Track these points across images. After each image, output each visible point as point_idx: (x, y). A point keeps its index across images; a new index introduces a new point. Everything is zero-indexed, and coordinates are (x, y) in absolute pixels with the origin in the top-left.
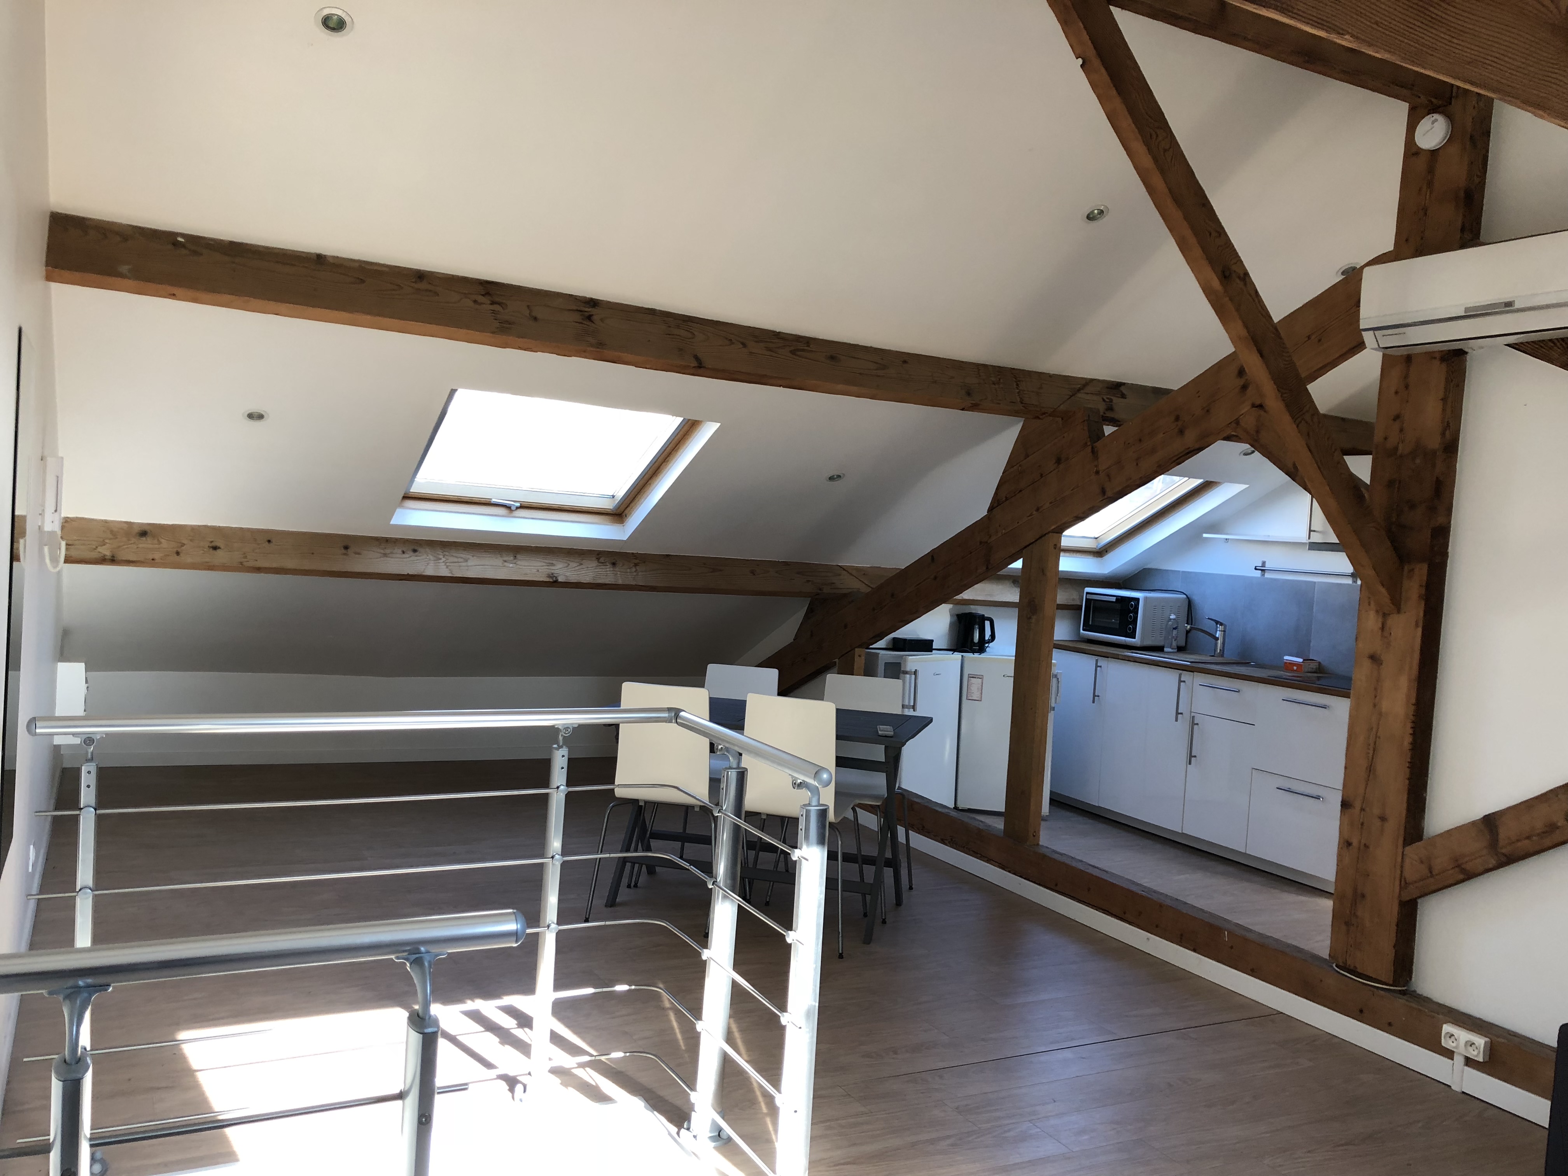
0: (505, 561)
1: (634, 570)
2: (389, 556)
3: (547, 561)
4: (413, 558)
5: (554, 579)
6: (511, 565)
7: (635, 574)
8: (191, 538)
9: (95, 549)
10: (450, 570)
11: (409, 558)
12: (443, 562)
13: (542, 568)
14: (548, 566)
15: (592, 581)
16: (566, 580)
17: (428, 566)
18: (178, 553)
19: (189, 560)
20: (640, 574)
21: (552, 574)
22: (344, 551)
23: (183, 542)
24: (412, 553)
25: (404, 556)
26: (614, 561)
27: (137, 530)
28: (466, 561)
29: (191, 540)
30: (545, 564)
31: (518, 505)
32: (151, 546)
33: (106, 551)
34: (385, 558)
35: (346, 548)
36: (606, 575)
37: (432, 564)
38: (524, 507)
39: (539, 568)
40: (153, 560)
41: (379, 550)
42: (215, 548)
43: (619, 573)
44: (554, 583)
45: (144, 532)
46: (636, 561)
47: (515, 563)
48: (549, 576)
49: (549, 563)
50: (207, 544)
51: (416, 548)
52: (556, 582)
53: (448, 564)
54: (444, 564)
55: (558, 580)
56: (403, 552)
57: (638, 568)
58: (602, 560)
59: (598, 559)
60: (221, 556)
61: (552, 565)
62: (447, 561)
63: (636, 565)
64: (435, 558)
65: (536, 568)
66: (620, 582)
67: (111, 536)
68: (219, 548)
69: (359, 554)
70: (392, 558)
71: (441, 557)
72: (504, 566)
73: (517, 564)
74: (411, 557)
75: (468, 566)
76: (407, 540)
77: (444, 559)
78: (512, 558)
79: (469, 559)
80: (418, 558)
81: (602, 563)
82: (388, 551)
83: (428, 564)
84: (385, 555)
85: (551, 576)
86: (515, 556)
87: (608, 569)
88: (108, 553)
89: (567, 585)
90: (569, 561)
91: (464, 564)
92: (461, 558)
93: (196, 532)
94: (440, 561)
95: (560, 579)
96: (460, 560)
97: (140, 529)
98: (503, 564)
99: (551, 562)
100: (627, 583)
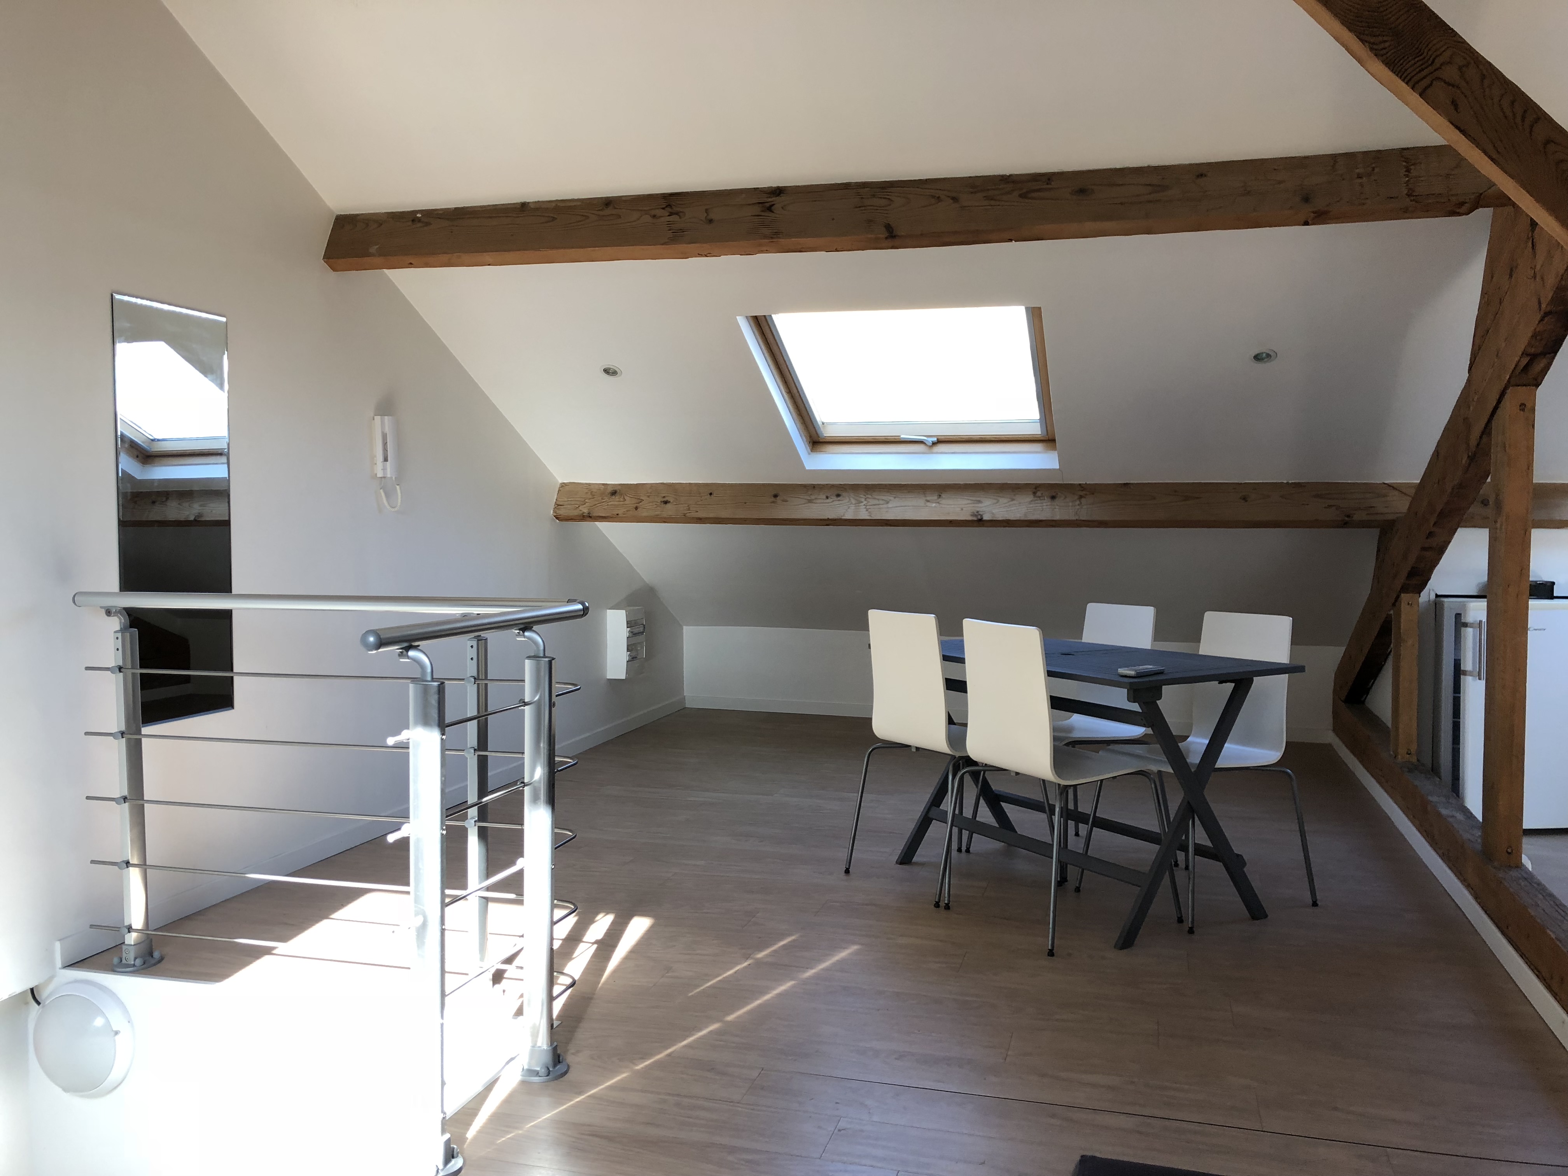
0: (928, 501)
1: (1078, 502)
2: (814, 501)
3: (974, 499)
4: (837, 503)
5: (979, 517)
6: (934, 505)
7: (1078, 507)
8: (648, 494)
9: (577, 508)
10: (870, 512)
11: (831, 502)
12: (864, 505)
13: (966, 506)
14: (974, 503)
15: (1023, 518)
16: (993, 517)
17: (849, 510)
18: (636, 508)
19: (645, 514)
20: (1085, 507)
21: (978, 512)
22: (773, 499)
23: (642, 498)
24: (835, 498)
25: (828, 501)
26: (1054, 494)
27: (610, 490)
28: (888, 503)
29: (648, 497)
30: (969, 502)
31: (935, 439)
32: (616, 503)
33: (585, 510)
34: (809, 504)
35: (776, 496)
36: (1042, 510)
37: (853, 507)
38: (940, 441)
39: (963, 506)
40: (617, 515)
41: (806, 497)
42: (666, 502)
43: (1057, 507)
44: (980, 522)
45: (615, 491)
46: (1082, 493)
47: (938, 503)
48: (973, 515)
49: (976, 500)
50: (660, 499)
51: (840, 493)
52: (981, 520)
53: (868, 507)
54: (864, 507)
55: (982, 518)
56: (827, 498)
57: (1083, 500)
58: (1039, 494)
59: (1034, 493)
60: (669, 510)
61: (980, 502)
62: (868, 504)
63: (1081, 497)
64: (857, 502)
65: (961, 506)
66: (1057, 518)
67: (591, 497)
68: (669, 502)
69: (786, 501)
70: (816, 503)
71: (863, 500)
72: (927, 506)
73: (941, 504)
74: (833, 501)
75: (888, 508)
76: (833, 486)
77: (865, 502)
78: (936, 498)
79: (890, 500)
80: (841, 502)
81: (1039, 497)
82: (813, 497)
83: (849, 507)
84: (810, 501)
85: (977, 514)
86: (940, 496)
87: (1044, 504)
88: (586, 511)
89: (995, 523)
90: (999, 496)
91: (885, 506)
92: (883, 500)
93: (654, 489)
94: (861, 504)
95: (986, 518)
96: (881, 502)
97: (612, 489)
98: (925, 504)
99: (978, 499)
100: (1067, 518)
